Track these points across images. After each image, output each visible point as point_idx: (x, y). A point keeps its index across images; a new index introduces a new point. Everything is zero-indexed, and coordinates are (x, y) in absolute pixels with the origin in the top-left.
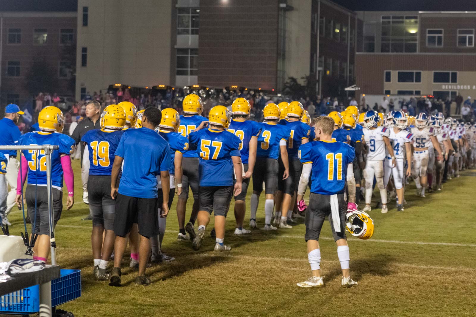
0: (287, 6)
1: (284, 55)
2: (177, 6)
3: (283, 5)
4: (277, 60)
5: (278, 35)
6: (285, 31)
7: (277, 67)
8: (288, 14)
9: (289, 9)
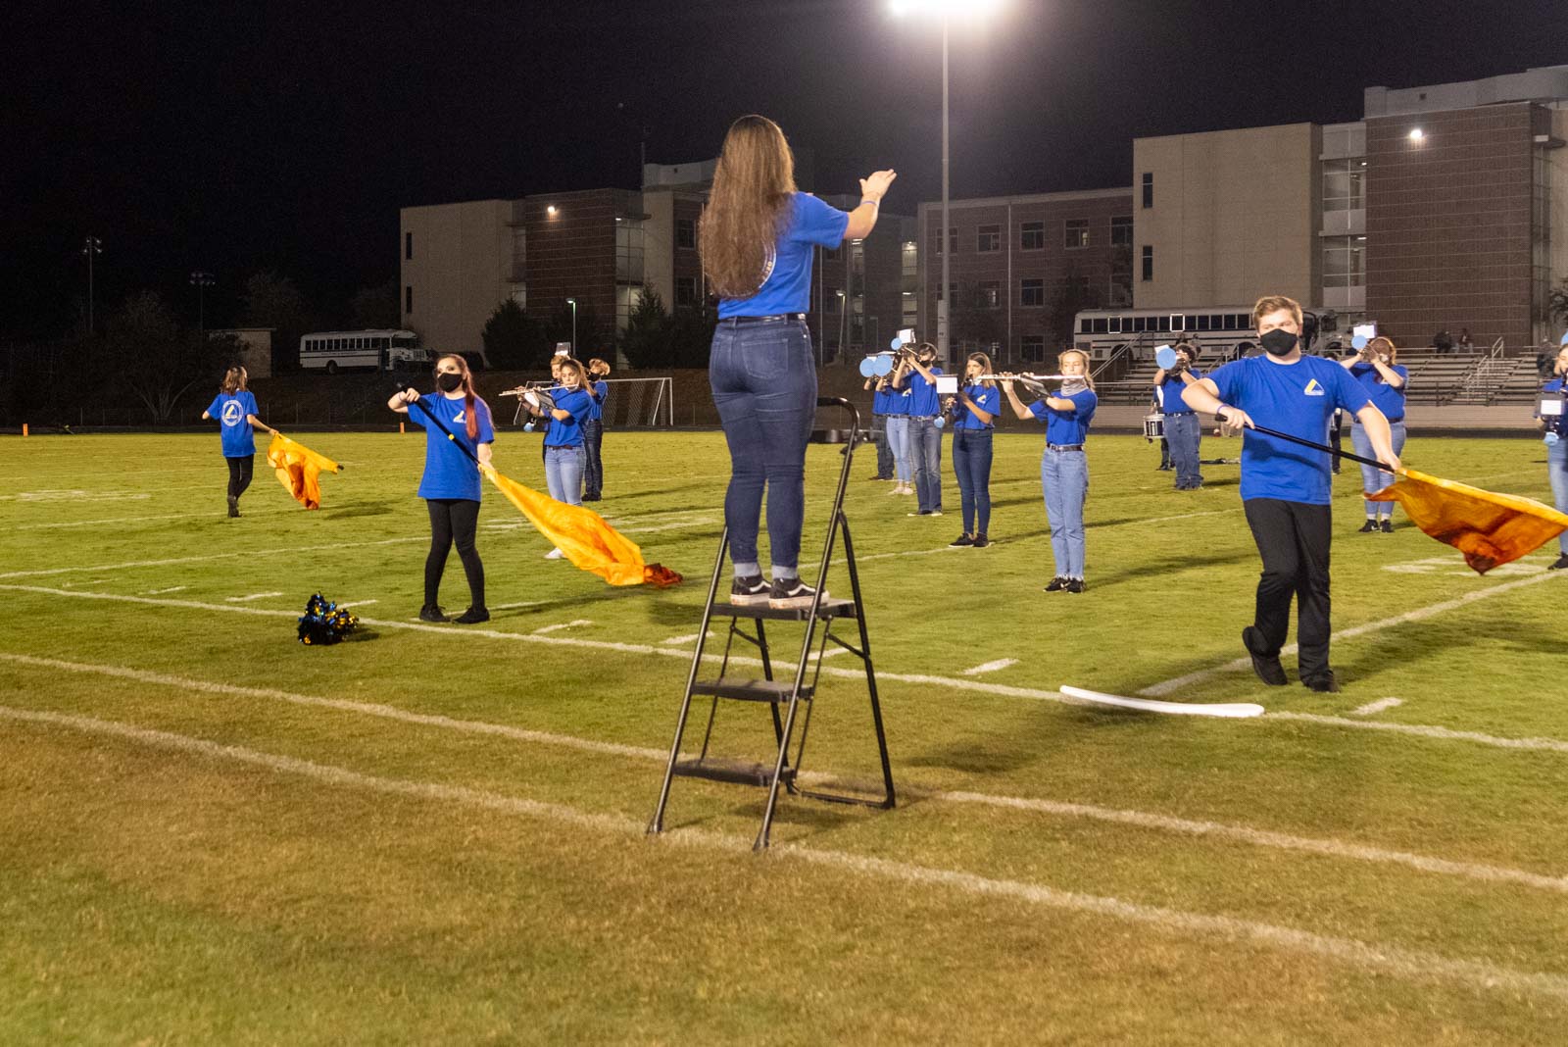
0: (1551, 139)
1: (1547, 237)
2: (1321, 157)
3: (1541, 139)
4: (1531, 247)
5: (1532, 198)
6: (1547, 189)
7: (1532, 262)
8: (1553, 155)
9: (1556, 144)
